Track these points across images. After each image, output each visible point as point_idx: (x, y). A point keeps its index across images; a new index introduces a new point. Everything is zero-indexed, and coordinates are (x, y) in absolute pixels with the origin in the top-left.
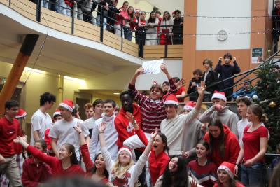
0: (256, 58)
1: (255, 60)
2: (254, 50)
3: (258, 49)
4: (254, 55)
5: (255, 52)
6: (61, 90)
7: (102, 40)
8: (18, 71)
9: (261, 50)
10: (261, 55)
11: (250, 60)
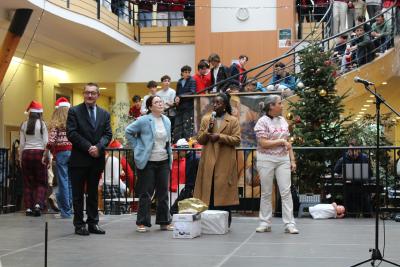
0: (284, 41)
1: (282, 43)
2: (281, 31)
3: (285, 31)
4: (281, 38)
5: (283, 34)
6: (40, 84)
7: (99, 18)
8: (6, 56)
9: (289, 32)
10: (289, 37)
11: (277, 44)
